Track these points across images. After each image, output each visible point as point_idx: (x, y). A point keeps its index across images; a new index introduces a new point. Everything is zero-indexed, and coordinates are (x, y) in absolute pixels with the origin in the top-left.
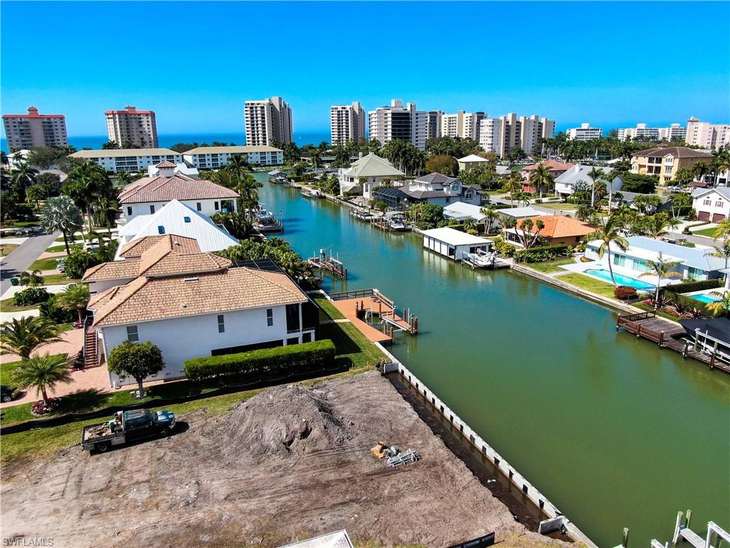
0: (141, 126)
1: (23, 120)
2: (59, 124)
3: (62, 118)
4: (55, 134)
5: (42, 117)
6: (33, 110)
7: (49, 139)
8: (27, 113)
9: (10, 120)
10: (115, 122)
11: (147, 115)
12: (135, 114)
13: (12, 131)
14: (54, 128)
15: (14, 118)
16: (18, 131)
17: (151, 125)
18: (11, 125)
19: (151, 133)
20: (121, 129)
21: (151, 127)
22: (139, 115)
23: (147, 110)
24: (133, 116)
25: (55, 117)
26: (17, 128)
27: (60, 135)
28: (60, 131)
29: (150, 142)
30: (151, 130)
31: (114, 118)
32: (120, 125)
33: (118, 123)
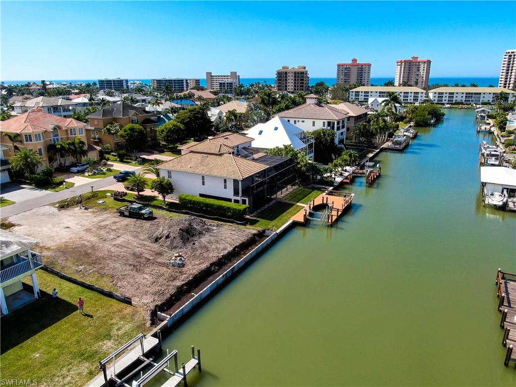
0: (419, 70)
1: (348, 67)
2: (367, 69)
3: (369, 65)
4: (364, 76)
5: (358, 65)
6: (355, 60)
7: (360, 78)
8: (350, 62)
9: (341, 67)
10: (401, 68)
11: (425, 62)
12: (416, 62)
13: (340, 74)
14: (364, 71)
15: (343, 65)
16: (344, 74)
17: (425, 70)
18: (341, 69)
19: (424, 76)
20: (404, 73)
21: (425, 71)
22: (419, 62)
23: (425, 59)
24: (414, 64)
25: (366, 65)
26: (343, 72)
27: (366, 76)
28: (366, 74)
29: (422, 82)
30: (425, 74)
31: (401, 65)
32: (404, 70)
33: (402, 69)
